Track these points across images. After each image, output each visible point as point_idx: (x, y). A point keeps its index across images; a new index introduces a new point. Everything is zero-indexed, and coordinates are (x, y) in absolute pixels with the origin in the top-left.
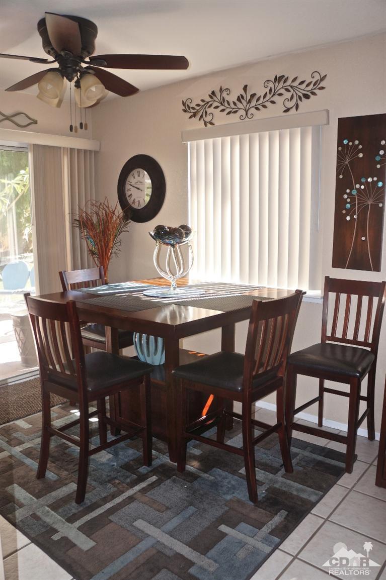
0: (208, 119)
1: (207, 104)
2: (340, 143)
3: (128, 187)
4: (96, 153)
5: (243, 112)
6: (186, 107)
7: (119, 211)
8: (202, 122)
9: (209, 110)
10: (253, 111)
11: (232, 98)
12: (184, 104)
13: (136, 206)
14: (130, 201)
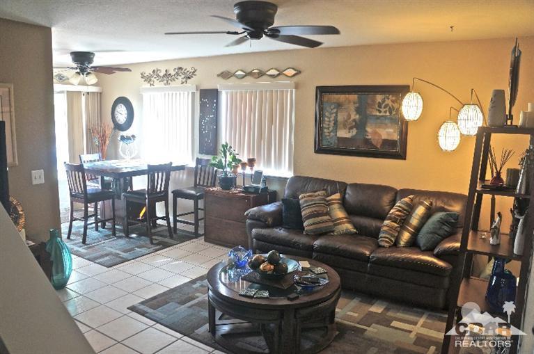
0: (152, 83)
1: (152, 76)
2: (200, 100)
3: (116, 113)
4: (101, 93)
5: (166, 82)
6: (143, 77)
7: (112, 125)
8: (149, 84)
9: (153, 79)
10: (169, 81)
11: (162, 74)
12: (141, 74)
13: (120, 123)
14: (117, 120)
